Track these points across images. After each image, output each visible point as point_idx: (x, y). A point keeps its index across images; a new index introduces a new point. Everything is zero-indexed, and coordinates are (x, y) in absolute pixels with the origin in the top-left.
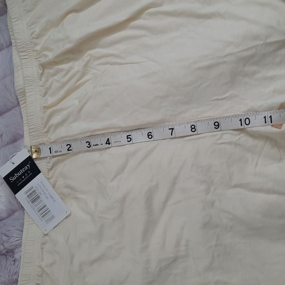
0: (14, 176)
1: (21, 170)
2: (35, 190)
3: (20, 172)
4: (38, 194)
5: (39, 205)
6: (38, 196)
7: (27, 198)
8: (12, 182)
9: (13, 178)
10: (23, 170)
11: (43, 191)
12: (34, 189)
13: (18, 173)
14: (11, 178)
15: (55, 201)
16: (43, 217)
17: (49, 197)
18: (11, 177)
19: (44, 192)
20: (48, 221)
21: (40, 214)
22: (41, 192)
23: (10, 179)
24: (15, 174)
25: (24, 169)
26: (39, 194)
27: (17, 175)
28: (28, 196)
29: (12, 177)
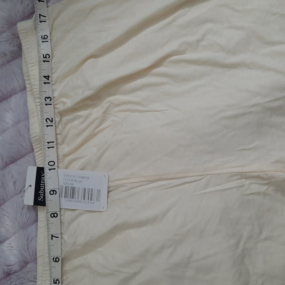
0: (41, 194)
1: (41, 185)
2: (66, 187)
3: (41, 186)
4: (71, 187)
5: (80, 190)
6: (72, 188)
7: (66, 199)
8: (43, 200)
9: (41, 196)
10: (42, 183)
11: (72, 180)
12: (64, 186)
13: (41, 188)
14: (40, 199)
15: (88, 178)
16: (91, 200)
17: (81, 179)
18: (39, 198)
19: (74, 181)
20: (98, 200)
21: (88, 199)
22: (72, 182)
23: (40, 200)
24: (39, 192)
25: (42, 181)
26: (72, 186)
27: (42, 191)
28: (65, 197)
29: (39, 197)
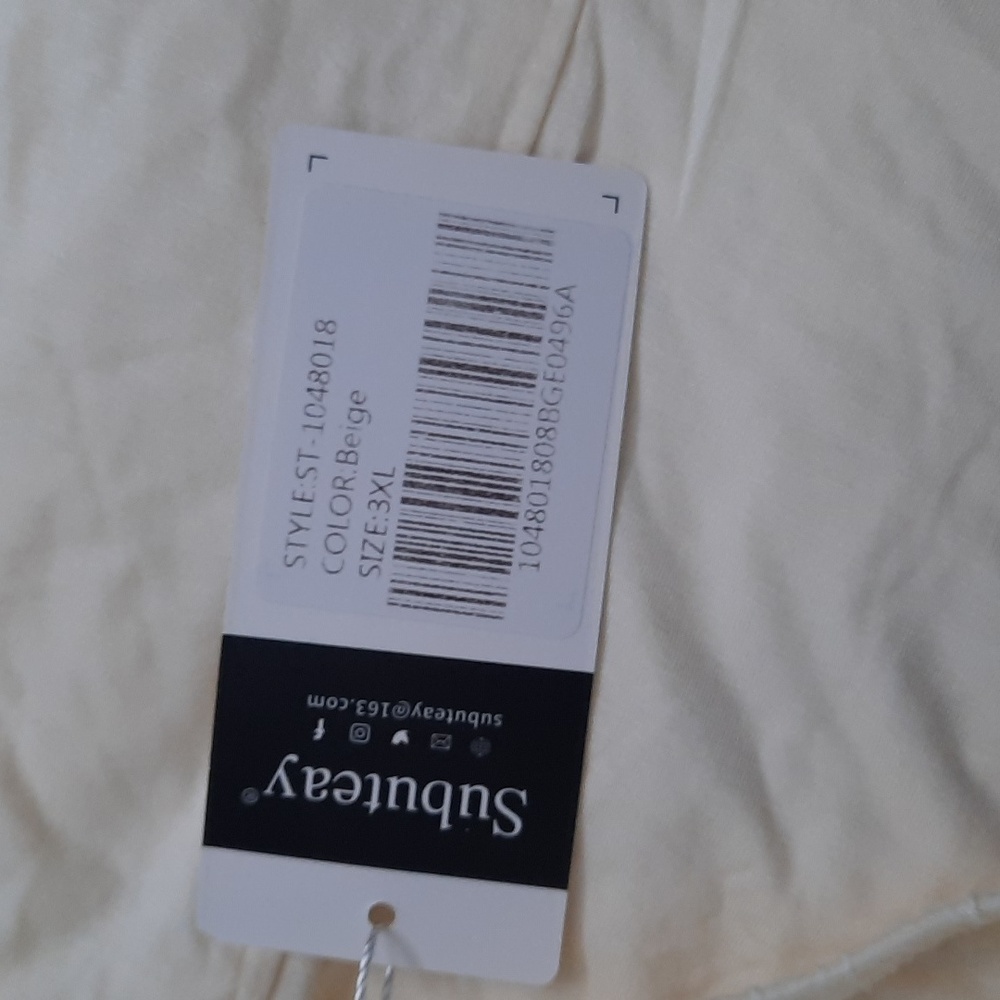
0: (464, 811)
1: (374, 804)
2: (402, 553)
3: (392, 803)
4: (405, 501)
5: (443, 418)
6: (414, 493)
7: (517, 557)
8: (523, 795)
9: (483, 813)
10: (356, 792)
11: (342, 486)
12: (392, 568)
13: (411, 806)
14: (507, 825)
15: (325, 326)
16: (535, 311)
17: (337, 403)
18: (496, 830)
19: (347, 471)
20: (535, 246)
21: (532, 346)
22: (362, 490)
23: (518, 824)
24: (445, 824)
25: (337, 793)
26: (397, 491)
27: (437, 798)
28: (500, 566)
29: (489, 825)
